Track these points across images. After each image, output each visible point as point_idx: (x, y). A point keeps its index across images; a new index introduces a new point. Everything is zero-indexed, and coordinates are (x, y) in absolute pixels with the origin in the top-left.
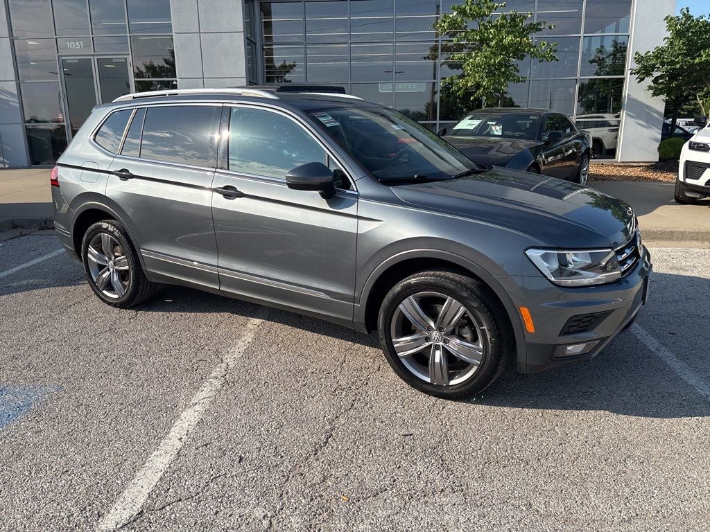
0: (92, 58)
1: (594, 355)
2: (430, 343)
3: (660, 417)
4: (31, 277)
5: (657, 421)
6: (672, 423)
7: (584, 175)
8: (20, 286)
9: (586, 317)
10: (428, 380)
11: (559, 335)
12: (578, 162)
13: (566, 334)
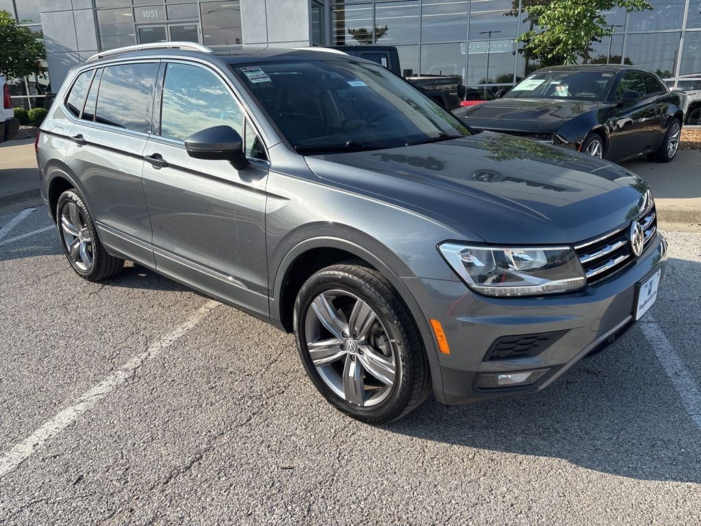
0: (165, 26)
1: (541, 388)
2: (345, 352)
3: (635, 477)
4: (35, 243)
5: (628, 481)
6: (649, 489)
7: (673, 143)
8: (18, 253)
9: (525, 338)
10: (342, 395)
11: (484, 360)
12: (664, 127)
13: (492, 359)
